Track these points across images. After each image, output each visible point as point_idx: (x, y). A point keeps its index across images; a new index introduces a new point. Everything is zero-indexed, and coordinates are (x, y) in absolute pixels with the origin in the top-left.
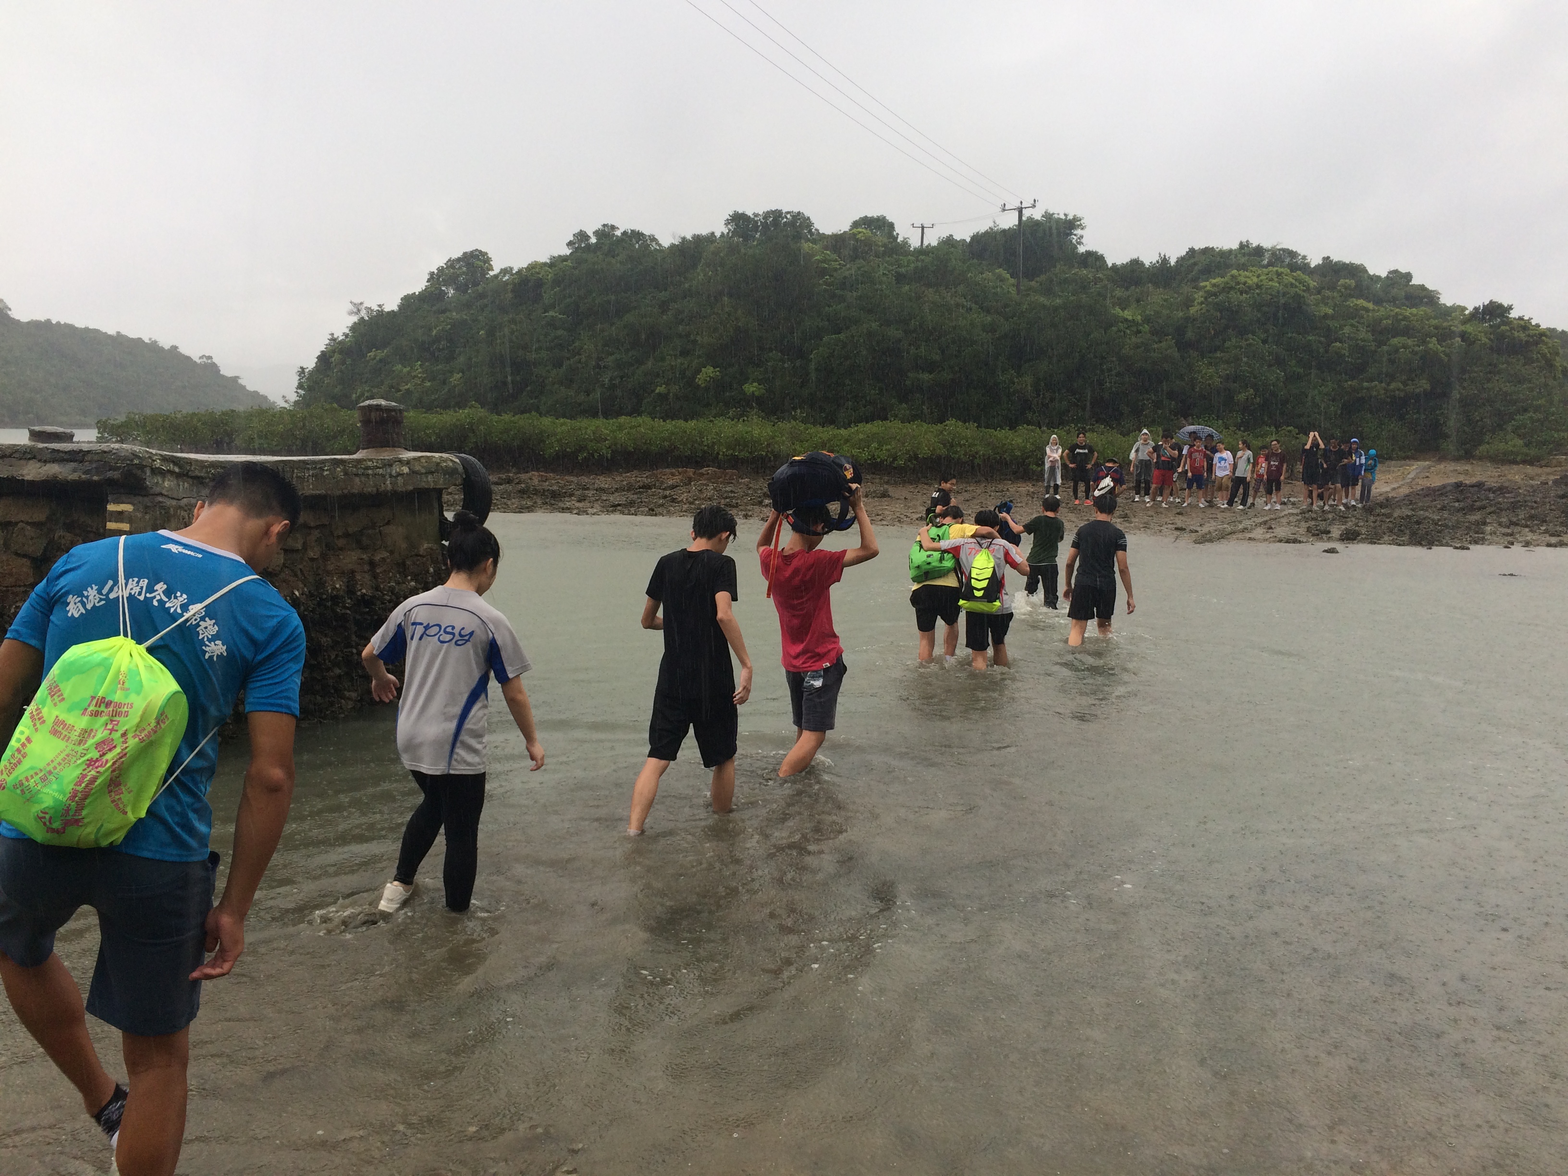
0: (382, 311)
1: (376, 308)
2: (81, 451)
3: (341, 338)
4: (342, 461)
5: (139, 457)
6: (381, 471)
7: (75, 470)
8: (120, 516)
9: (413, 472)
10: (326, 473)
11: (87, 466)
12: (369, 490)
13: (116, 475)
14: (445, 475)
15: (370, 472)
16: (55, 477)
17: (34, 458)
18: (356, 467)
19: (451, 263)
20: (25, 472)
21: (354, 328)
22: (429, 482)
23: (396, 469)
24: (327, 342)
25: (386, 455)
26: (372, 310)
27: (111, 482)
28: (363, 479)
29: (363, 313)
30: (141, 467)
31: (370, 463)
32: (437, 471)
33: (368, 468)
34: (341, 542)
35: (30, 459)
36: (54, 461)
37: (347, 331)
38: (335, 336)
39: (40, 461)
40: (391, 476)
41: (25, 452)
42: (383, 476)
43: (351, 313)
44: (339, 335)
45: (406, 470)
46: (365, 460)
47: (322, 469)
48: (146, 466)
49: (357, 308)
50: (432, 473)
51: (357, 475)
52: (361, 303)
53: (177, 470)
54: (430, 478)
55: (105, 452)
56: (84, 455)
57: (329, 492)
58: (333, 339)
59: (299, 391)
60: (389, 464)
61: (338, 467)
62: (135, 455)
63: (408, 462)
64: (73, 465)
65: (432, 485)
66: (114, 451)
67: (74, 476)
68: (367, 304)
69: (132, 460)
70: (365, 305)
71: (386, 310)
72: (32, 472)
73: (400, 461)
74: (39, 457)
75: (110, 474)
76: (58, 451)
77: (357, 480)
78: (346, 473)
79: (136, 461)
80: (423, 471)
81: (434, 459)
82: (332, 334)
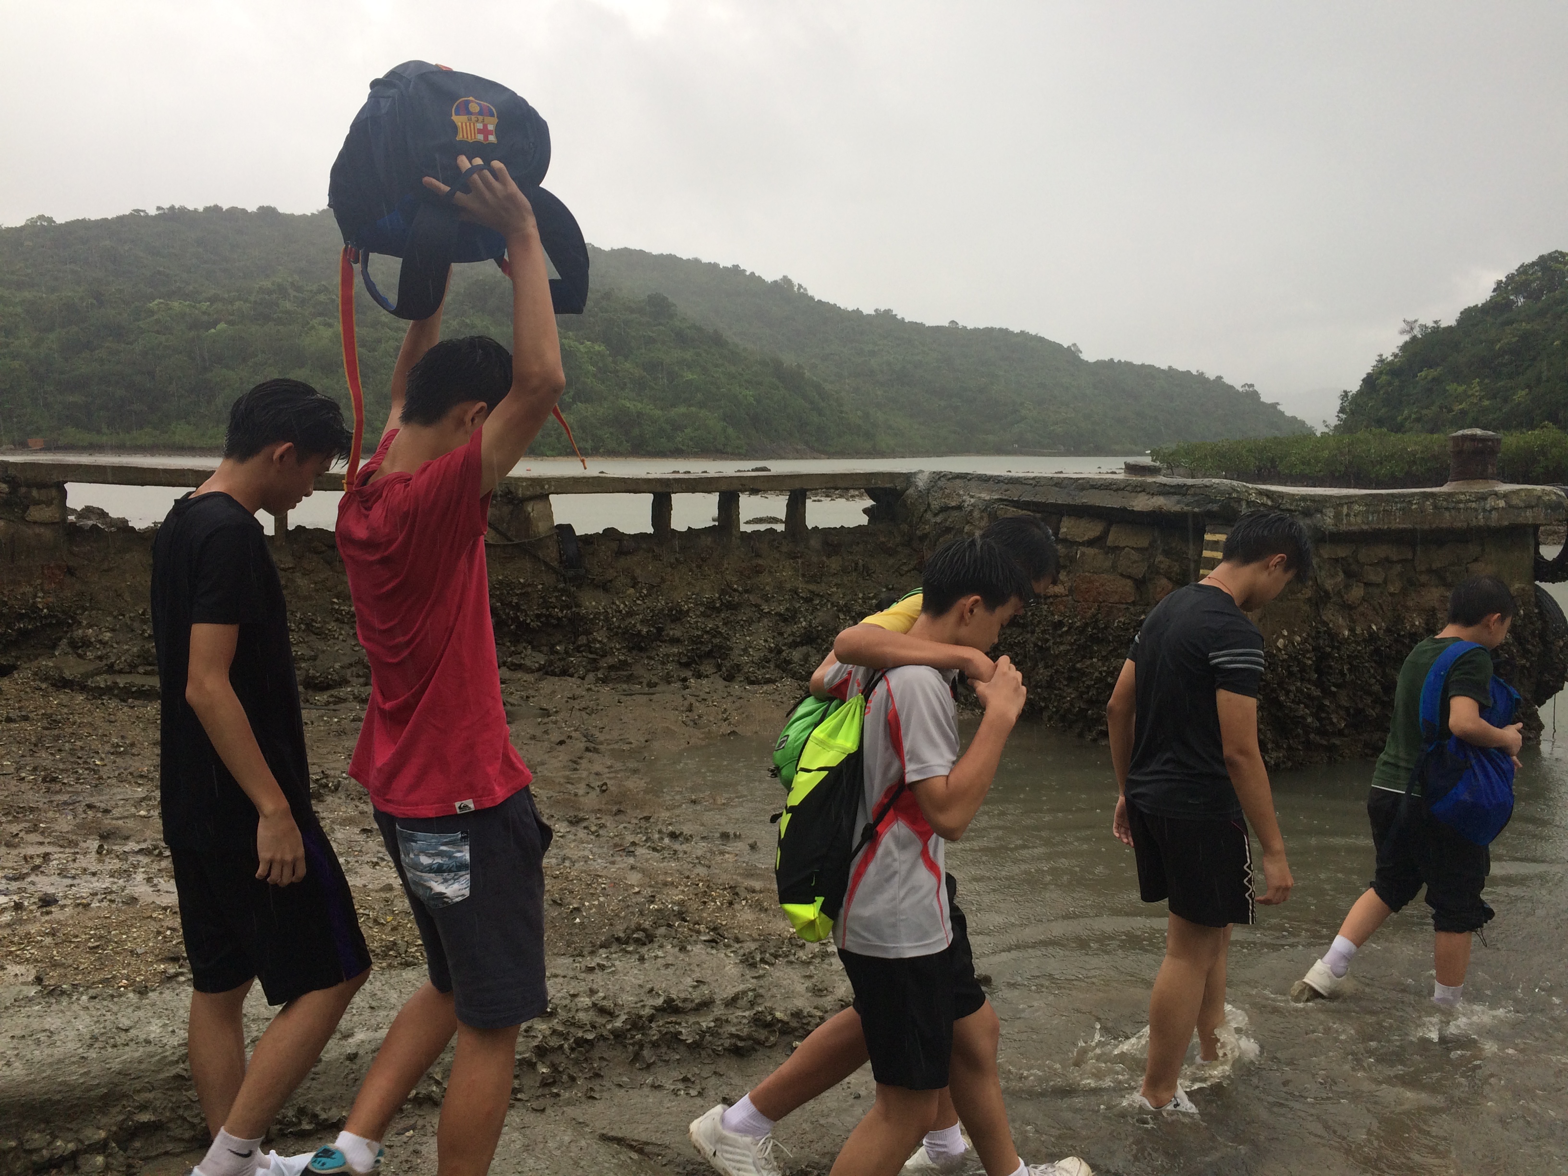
0: (1438, 327)
1: (1430, 324)
2: (1185, 485)
3: (1390, 358)
4: (1433, 495)
5: (1238, 492)
6: (1474, 505)
7: (1178, 502)
8: (1214, 546)
9: (1509, 506)
10: (1414, 507)
11: (1189, 499)
12: (1459, 525)
13: (1215, 507)
14: (1546, 510)
15: (1462, 506)
16: (1160, 508)
17: (1144, 491)
18: (1445, 500)
19: (1524, 269)
20: (1134, 504)
21: (1405, 347)
22: (1529, 516)
23: (1490, 503)
24: (1375, 363)
25: (1479, 487)
26: (1426, 327)
27: (1210, 515)
28: (1453, 512)
29: (1417, 332)
30: (1239, 500)
31: (1462, 497)
32: (1537, 505)
33: (1460, 501)
34: (1424, 578)
35: (1140, 492)
36: (1160, 494)
37: (1397, 351)
38: (1384, 357)
39: (1148, 493)
40: (1484, 510)
41: (1136, 486)
42: (1476, 510)
43: (1403, 332)
44: (1388, 356)
45: (1502, 503)
46: (1457, 493)
47: (1410, 502)
48: (1242, 500)
49: (1411, 325)
50: (1532, 507)
51: (1447, 509)
52: (1416, 321)
53: (1270, 503)
54: (1529, 513)
55: (1206, 486)
56: (1187, 489)
57: (1418, 527)
58: (1381, 361)
59: (1340, 415)
60: (1483, 498)
61: (1428, 500)
62: (1234, 489)
63: (1505, 496)
64: (1177, 497)
65: (1531, 521)
66: (1215, 486)
67: (1177, 508)
68: (1422, 321)
69: (1230, 494)
70: (1419, 323)
71: (1442, 326)
72: (1141, 503)
73: (1496, 494)
74: (1148, 490)
75: (1209, 506)
76: (1165, 485)
77: (1447, 514)
78: (1435, 507)
79: (1234, 495)
80: (1522, 504)
81: (1535, 493)
82: (1381, 356)
